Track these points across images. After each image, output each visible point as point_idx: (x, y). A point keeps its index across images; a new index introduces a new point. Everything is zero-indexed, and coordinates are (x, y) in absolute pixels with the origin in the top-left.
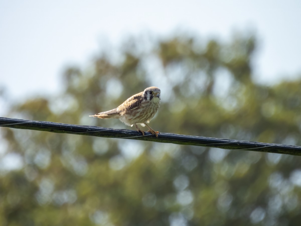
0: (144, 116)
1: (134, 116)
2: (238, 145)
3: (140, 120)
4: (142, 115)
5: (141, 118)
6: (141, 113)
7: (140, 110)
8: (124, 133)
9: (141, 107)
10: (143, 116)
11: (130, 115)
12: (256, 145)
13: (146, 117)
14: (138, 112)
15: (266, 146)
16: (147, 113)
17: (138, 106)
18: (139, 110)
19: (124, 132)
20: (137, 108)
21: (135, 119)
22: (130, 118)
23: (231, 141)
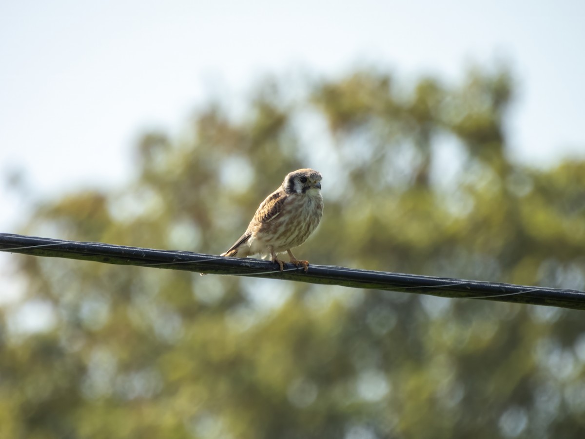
0: (295, 230)
1: (275, 232)
2: (468, 289)
3: (286, 240)
4: (290, 229)
5: (290, 236)
6: (287, 224)
7: (285, 218)
8: (247, 264)
9: (284, 212)
10: (292, 230)
11: (268, 232)
12: (503, 289)
13: (300, 233)
14: (281, 224)
15: (521, 292)
16: (299, 223)
17: (279, 212)
18: (282, 219)
19: (245, 262)
20: (278, 215)
21: (278, 238)
22: (268, 238)
23: (455, 282)
